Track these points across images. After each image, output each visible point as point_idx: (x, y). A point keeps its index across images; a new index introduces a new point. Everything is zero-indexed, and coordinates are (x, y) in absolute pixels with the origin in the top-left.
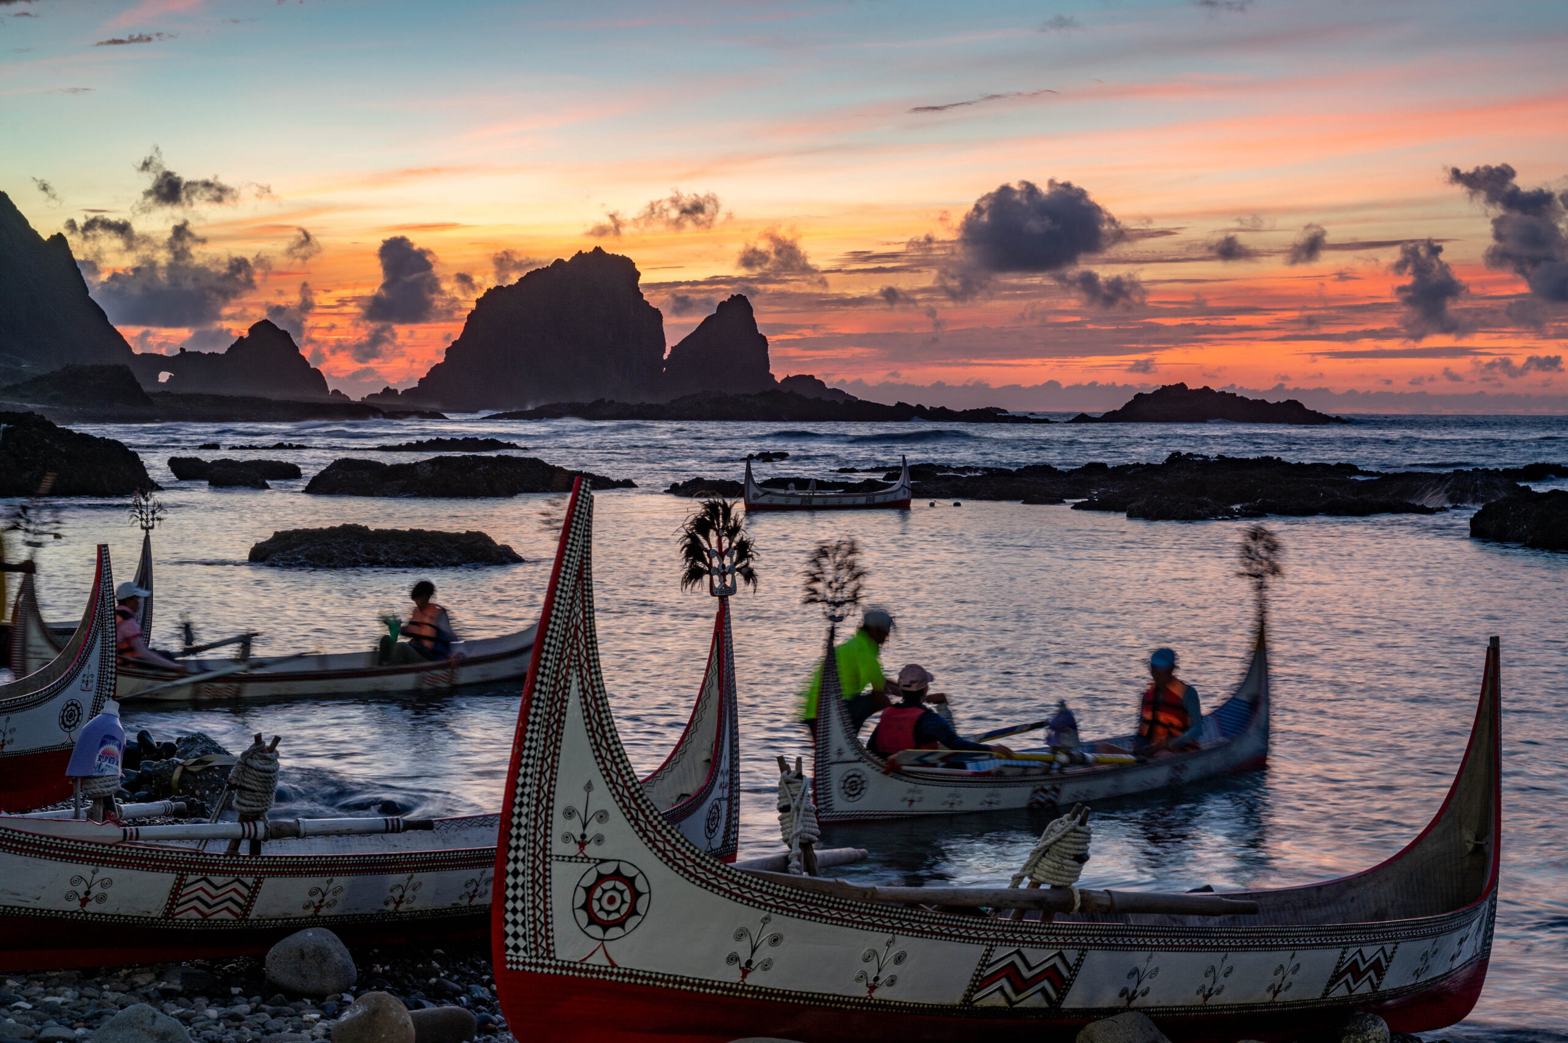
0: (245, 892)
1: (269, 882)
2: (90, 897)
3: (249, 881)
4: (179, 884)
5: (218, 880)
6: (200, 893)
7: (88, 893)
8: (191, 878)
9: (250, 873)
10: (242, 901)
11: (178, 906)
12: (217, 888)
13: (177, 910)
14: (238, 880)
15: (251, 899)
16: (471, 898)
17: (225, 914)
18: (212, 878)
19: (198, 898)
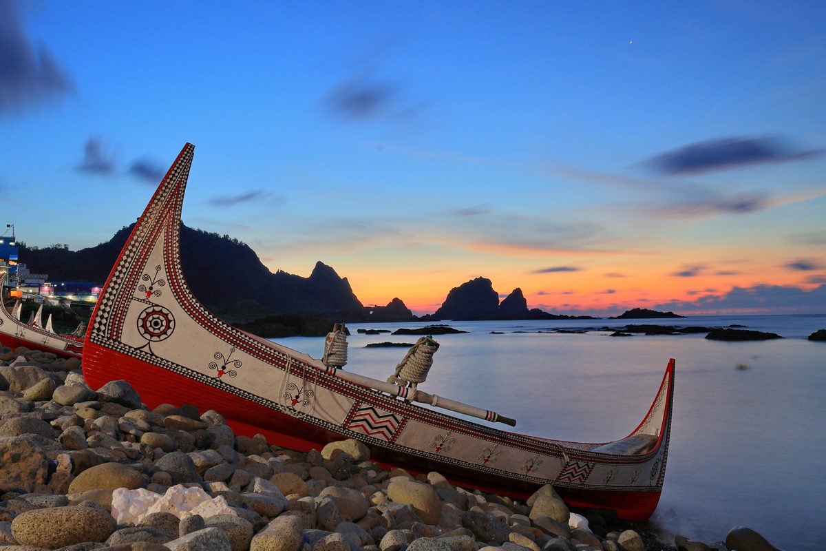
0: (396, 425)
1: (411, 423)
2: (299, 400)
3: (400, 418)
4: (355, 408)
5: (381, 412)
6: (367, 417)
7: (297, 397)
8: (364, 406)
9: (402, 413)
10: (393, 431)
11: (352, 422)
12: (379, 417)
13: (353, 424)
14: (392, 415)
15: (398, 431)
16: (528, 470)
17: (380, 436)
18: (377, 409)
19: (366, 420)
